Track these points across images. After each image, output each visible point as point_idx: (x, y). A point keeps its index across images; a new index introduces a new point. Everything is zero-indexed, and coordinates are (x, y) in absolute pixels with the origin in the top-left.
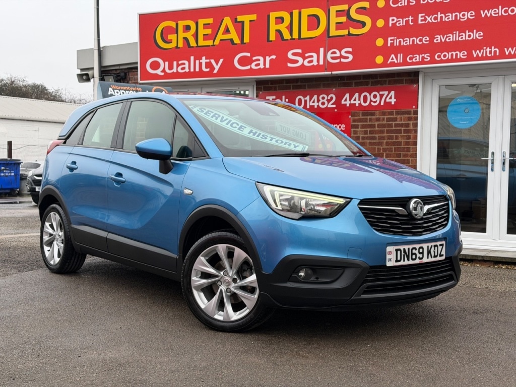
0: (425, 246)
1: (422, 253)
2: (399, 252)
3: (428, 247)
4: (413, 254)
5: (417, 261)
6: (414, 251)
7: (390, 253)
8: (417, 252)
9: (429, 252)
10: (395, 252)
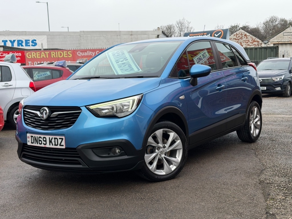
0: (47, 137)
1: (46, 141)
2: (32, 138)
3: (49, 138)
4: (40, 141)
5: (43, 145)
6: (40, 139)
7: (29, 137)
8: (42, 140)
9: (50, 142)
10: (31, 137)
